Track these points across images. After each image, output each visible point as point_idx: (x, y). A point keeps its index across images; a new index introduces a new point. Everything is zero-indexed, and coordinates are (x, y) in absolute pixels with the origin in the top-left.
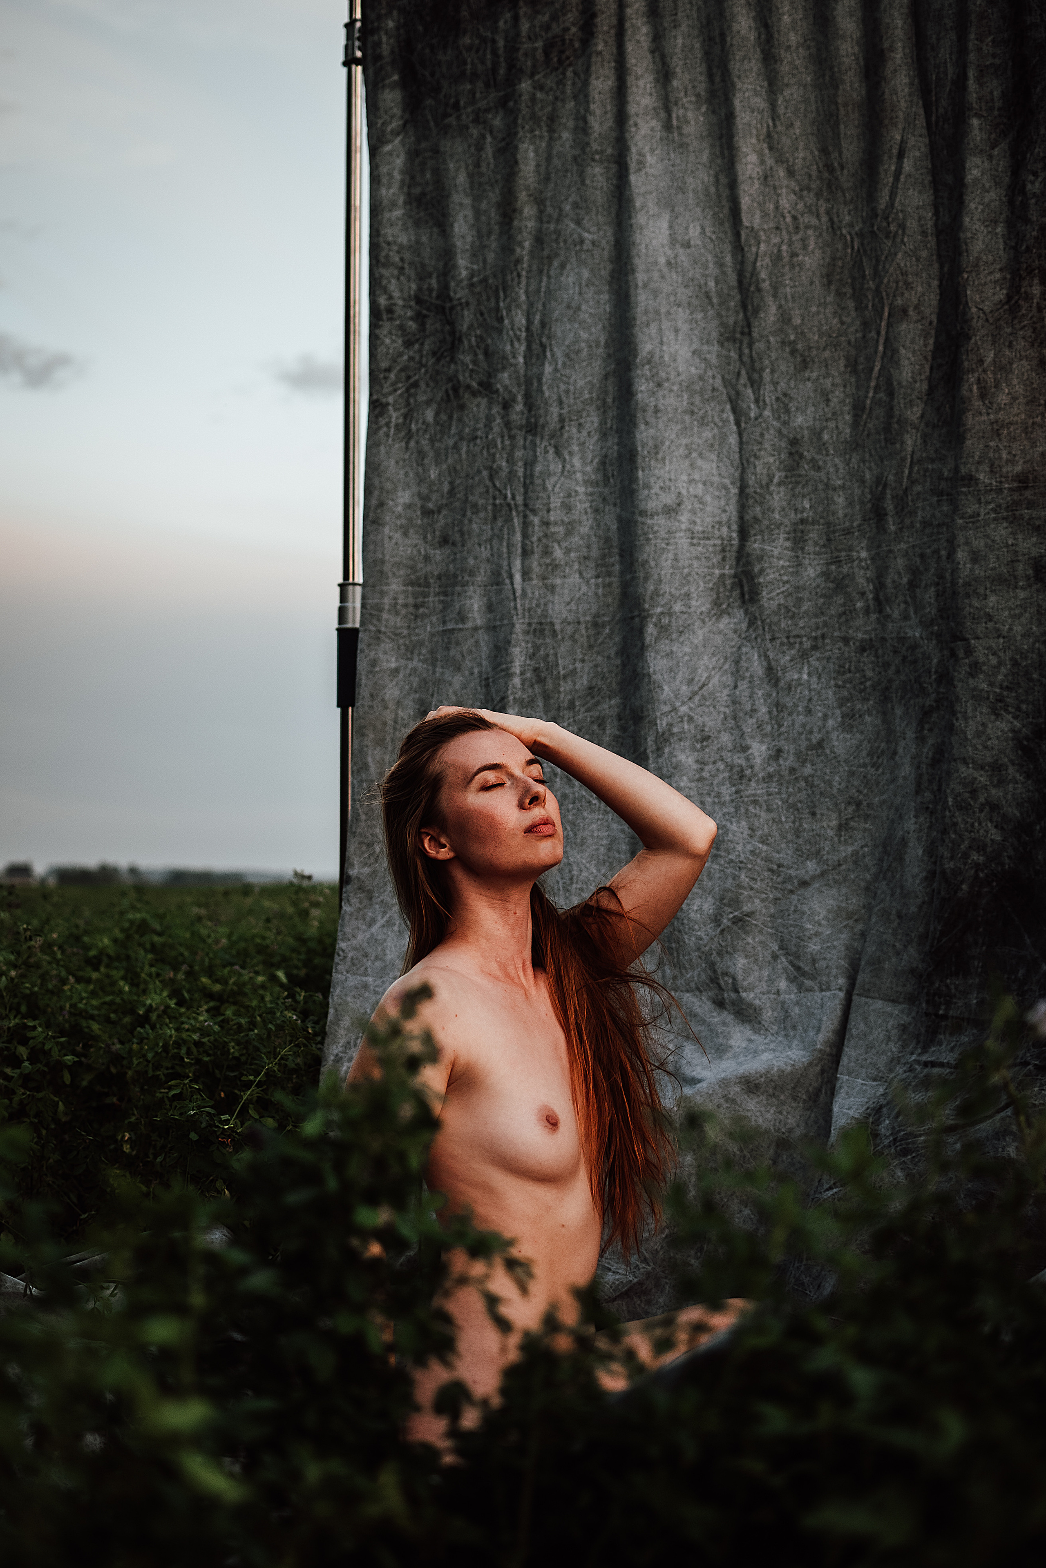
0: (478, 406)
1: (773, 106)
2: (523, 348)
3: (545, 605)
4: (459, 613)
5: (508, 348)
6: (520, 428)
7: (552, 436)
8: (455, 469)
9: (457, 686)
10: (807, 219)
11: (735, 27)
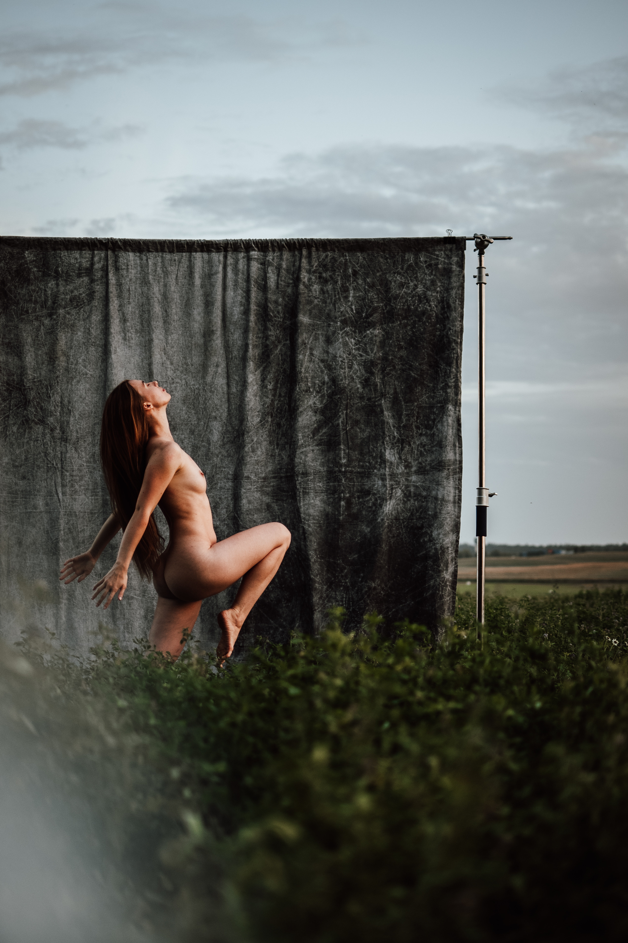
0: (38, 428)
1: (167, 339)
2: (59, 409)
3: (72, 505)
4: (34, 506)
5: (53, 408)
6: (59, 439)
7: (74, 444)
8: (28, 451)
9: (34, 533)
10: (178, 380)
11: (155, 310)
